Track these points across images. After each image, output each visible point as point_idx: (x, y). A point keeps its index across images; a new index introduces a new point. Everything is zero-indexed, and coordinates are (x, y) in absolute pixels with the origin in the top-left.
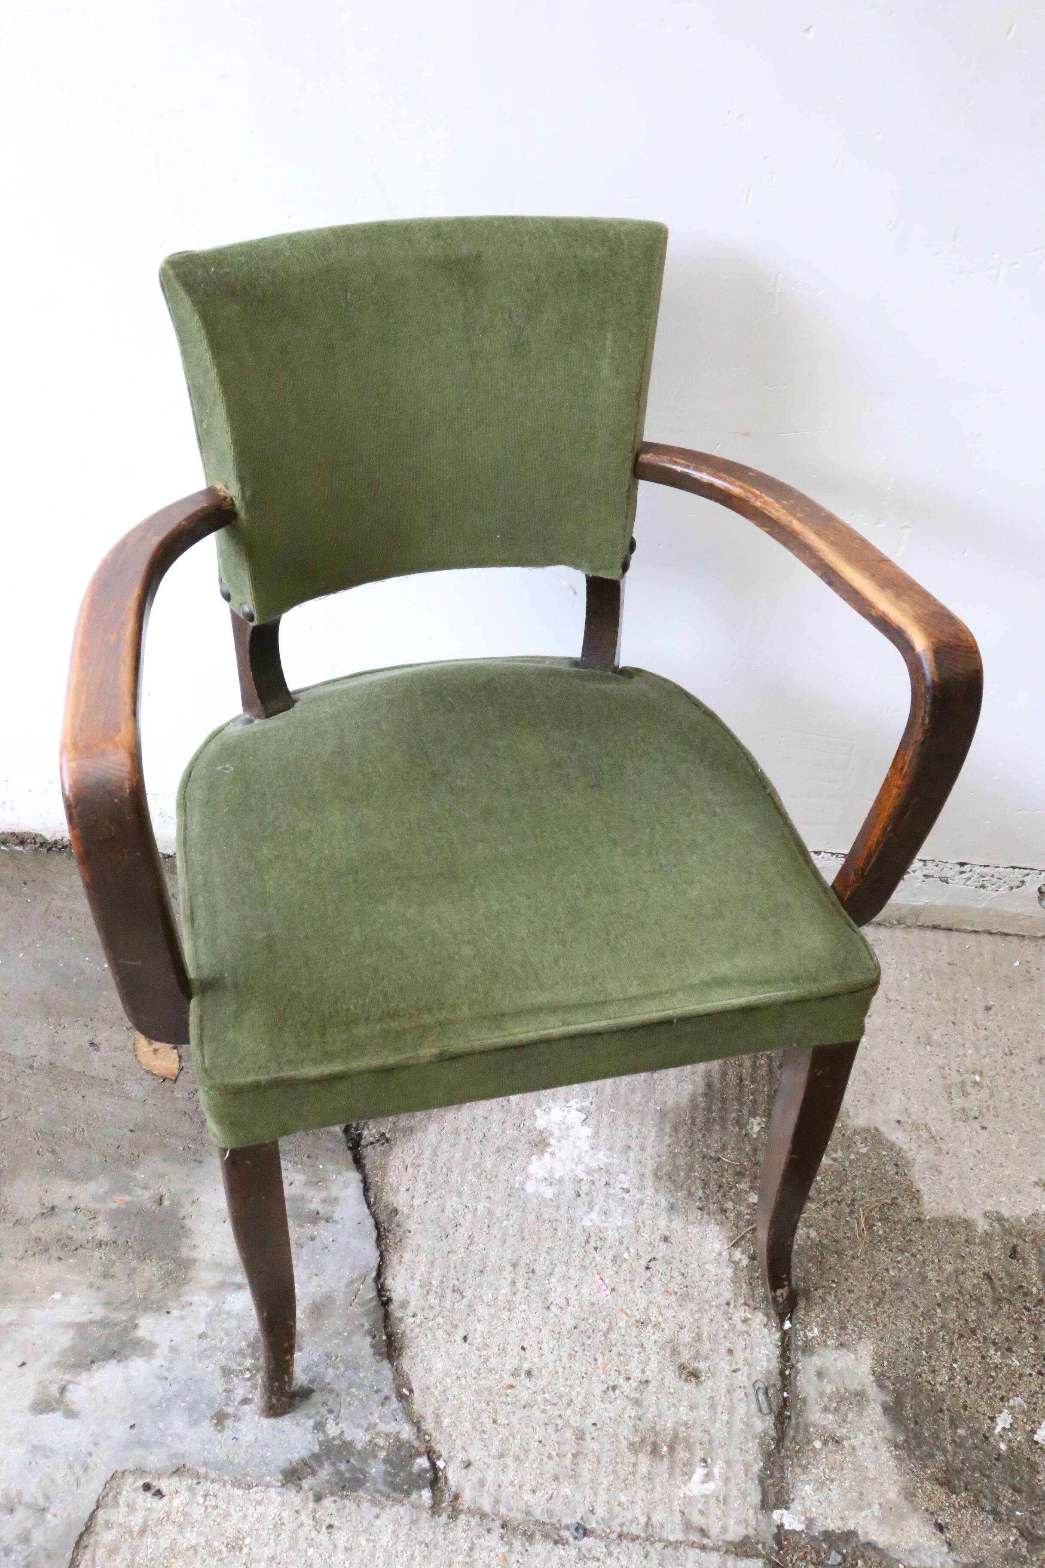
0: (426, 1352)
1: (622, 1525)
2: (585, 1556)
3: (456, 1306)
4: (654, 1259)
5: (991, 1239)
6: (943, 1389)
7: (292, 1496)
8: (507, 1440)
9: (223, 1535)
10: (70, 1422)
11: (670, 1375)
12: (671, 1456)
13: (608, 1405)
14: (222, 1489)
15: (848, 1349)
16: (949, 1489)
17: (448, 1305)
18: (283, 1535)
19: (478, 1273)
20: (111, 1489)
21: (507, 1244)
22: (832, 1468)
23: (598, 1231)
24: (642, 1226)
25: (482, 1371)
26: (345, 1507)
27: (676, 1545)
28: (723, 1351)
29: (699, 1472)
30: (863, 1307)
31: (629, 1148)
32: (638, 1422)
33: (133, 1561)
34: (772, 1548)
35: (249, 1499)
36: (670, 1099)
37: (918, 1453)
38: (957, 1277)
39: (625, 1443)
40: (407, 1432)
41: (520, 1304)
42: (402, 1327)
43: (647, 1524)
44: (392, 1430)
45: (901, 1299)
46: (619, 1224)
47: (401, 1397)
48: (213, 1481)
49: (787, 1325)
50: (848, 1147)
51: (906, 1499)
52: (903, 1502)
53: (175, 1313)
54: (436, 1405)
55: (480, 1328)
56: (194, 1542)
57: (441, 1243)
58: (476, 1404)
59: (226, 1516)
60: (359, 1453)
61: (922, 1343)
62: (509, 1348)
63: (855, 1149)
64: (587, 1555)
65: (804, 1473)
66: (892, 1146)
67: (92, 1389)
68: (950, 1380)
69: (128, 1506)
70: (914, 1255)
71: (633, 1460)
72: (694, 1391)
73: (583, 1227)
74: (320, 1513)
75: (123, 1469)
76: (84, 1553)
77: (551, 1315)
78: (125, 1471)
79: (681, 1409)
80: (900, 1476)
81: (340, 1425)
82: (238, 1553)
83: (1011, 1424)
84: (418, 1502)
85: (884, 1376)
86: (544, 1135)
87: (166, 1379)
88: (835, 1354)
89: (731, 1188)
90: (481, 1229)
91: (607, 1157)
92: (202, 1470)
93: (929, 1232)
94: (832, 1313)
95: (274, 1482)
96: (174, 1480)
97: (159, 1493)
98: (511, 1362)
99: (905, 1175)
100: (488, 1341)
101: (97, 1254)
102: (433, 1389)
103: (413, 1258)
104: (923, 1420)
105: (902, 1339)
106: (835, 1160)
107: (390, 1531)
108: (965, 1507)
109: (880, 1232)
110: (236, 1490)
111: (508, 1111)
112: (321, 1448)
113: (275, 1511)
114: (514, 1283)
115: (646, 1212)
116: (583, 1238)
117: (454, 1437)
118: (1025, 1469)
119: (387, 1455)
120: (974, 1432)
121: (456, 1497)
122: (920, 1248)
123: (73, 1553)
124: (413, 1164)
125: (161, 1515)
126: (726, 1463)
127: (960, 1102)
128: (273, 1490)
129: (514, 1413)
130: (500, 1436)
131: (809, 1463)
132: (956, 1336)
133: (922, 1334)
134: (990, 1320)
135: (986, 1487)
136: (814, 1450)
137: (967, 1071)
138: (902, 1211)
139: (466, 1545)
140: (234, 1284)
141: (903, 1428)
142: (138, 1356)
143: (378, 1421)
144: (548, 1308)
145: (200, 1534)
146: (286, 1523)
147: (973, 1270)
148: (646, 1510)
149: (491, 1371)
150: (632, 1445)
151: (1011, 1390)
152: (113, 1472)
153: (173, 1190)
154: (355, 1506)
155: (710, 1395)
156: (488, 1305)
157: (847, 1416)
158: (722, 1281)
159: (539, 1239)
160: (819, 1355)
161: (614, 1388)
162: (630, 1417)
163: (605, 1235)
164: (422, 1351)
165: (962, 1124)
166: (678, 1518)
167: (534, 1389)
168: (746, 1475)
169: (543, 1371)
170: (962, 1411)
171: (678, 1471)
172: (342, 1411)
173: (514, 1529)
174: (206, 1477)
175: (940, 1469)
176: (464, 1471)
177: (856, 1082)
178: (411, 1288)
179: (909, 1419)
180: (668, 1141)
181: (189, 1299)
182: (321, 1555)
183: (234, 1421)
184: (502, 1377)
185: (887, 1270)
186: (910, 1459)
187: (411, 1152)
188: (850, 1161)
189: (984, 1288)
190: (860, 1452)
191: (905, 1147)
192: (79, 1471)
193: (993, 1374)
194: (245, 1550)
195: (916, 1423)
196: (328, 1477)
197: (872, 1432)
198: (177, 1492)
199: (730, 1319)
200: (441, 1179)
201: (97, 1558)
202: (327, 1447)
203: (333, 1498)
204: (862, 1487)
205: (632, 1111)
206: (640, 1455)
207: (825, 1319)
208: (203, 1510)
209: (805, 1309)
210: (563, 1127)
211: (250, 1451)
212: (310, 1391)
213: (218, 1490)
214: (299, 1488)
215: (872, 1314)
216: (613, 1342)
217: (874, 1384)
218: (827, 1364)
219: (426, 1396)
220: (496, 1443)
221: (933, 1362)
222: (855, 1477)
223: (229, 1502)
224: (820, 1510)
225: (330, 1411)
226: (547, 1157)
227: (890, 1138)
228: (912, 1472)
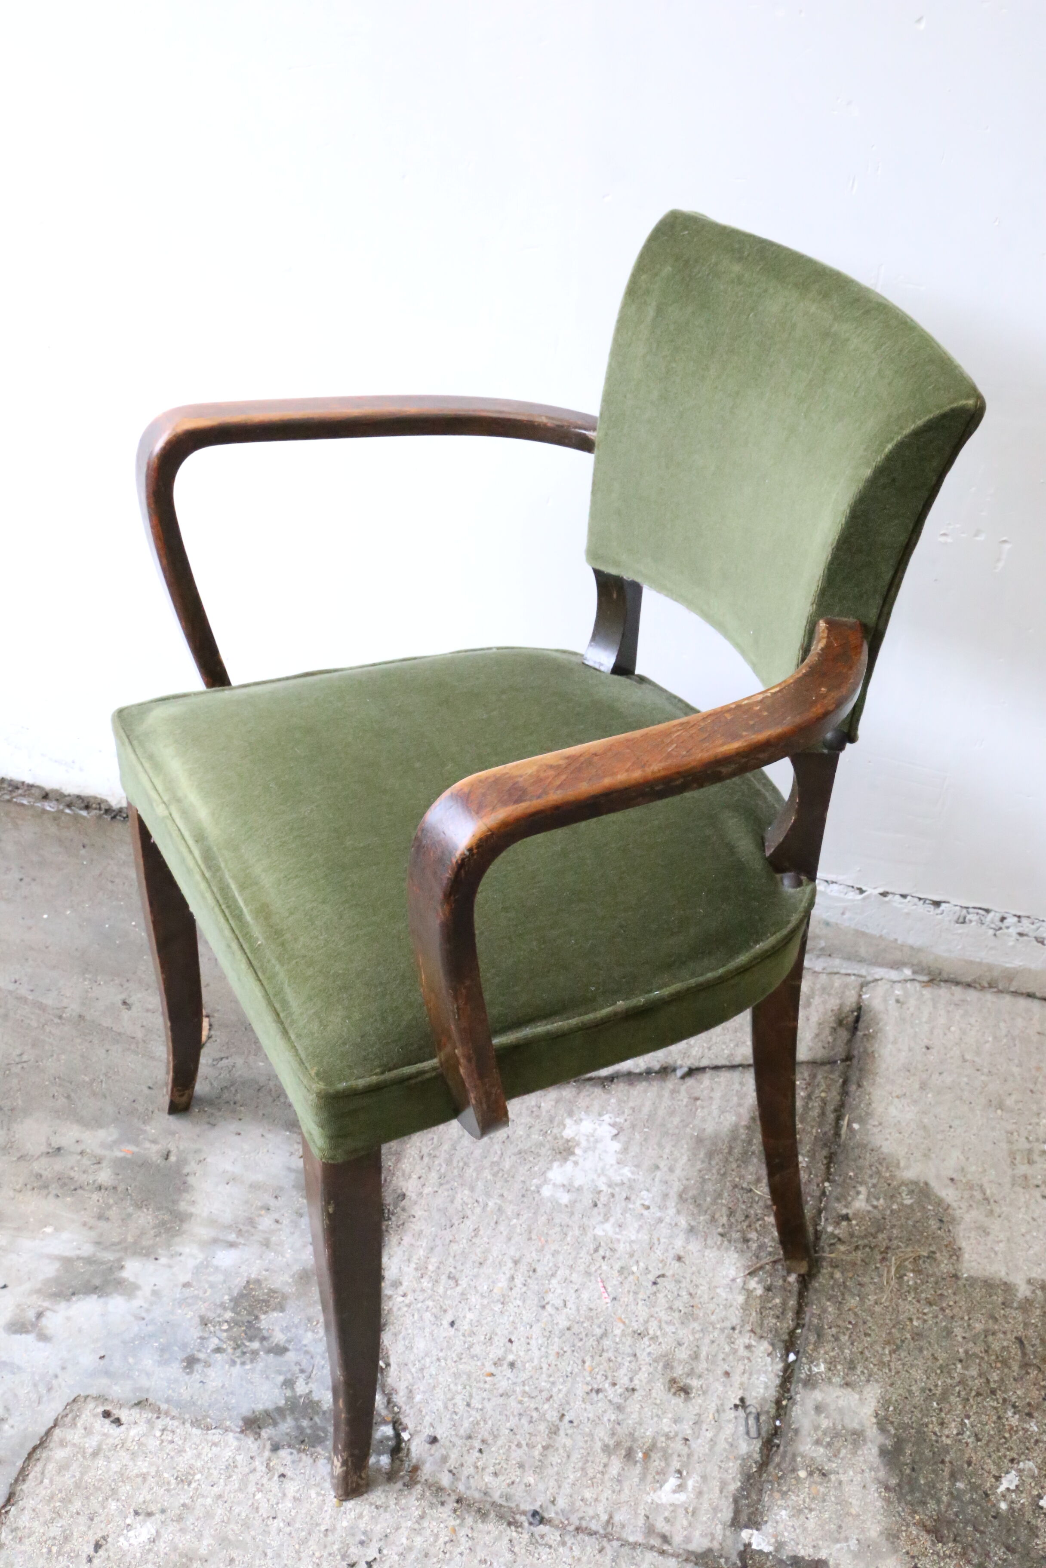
0: (410, 1331)
1: (581, 1519)
2: (537, 1542)
3: (449, 1292)
4: (663, 1276)
5: (1030, 1305)
6: (949, 1442)
7: (250, 1442)
8: (478, 1423)
9: (174, 1468)
10: (41, 1345)
11: (659, 1388)
12: (646, 1463)
13: (588, 1406)
14: (181, 1427)
15: (853, 1389)
16: (936, 1537)
17: (441, 1290)
18: (234, 1477)
19: (477, 1264)
20: (71, 1411)
21: (513, 1241)
22: (814, 1499)
23: (609, 1241)
24: (656, 1242)
25: (464, 1356)
26: (300, 1460)
27: (635, 1546)
28: (720, 1372)
29: (672, 1482)
30: (877, 1352)
31: (657, 1167)
32: (617, 1426)
33: (81, 1479)
34: (735, 1564)
35: (206, 1440)
36: (710, 1128)
37: (909, 1498)
38: (986, 1336)
39: (598, 1445)
41: (515, 1299)
42: (391, 1304)
43: (608, 1522)
45: (921, 1350)
46: (633, 1238)
48: (173, 1418)
49: (792, 1357)
50: (892, 1197)
51: (887, 1539)
52: (884, 1542)
53: (163, 1260)
54: (411, 1381)
55: (470, 1316)
56: (145, 1470)
57: (444, 1232)
58: (452, 1386)
59: (181, 1451)
60: (324, 1413)
61: (934, 1394)
62: (496, 1339)
63: (899, 1200)
64: (540, 1541)
65: (783, 1499)
66: (940, 1202)
67: (68, 1319)
68: (958, 1434)
69: (85, 1429)
70: (943, 1310)
71: (605, 1460)
72: (681, 1405)
73: (594, 1235)
74: (274, 1462)
75: (87, 1393)
76: (35, 1465)
77: (546, 1314)
78: (88, 1396)
79: (665, 1420)
80: (885, 1517)
81: (310, 1385)
82: (186, 1487)
83: (1017, 1486)
84: (375, 1467)
85: (887, 1420)
86: (570, 1144)
87: (143, 1319)
88: (839, 1392)
89: (758, 1220)
90: (489, 1224)
91: (633, 1173)
92: (164, 1407)
93: (964, 1290)
94: (843, 1352)
95: (233, 1427)
96: (135, 1412)
97: (118, 1422)
98: (496, 1352)
99: (949, 1231)
100: (475, 1329)
101: (95, 1196)
102: (410, 1365)
103: (413, 1241)
104: (921, 1469)
105: (914, 1388)
106: (875, 1207)
108: (950, 1557)
109: (911, 1283)
110: (194, 1429)
111: (538, 1117)
112: (286, 1403)
113: (230, 1454)
114: (512, 1278)
115: (664, 1231)
116: (592, 1247)
117: (423, 1413)
118: (1023, 1533)
120: (974, 1488)
121: (415, 1469)
122: (951, 1303)
123: (24, 1462)
124: (430, 1154)
125: (117, 1441)
126: (702, 1477)
127: (1023, 1169)
128: (231, 1435)
129: (489, 1400)
130: (471, 1419)
131: (789, 1490)
132: (973, 1393)
133: (936, 1386)
134: (1014, 1383)
135: (977, 1542)
136: (798, 1478)
137: (1037, 1140)
138: (938, 1265)
139: (416, 1513)
140: (227, 1242)
141: (897, 1472)
142: (121, 1294)
144: (543, 1307)
145: (151, 1464)
146: (239, 1466)
147: (1005, 1333)
148: (609, 1509)
149: (472, 1357)
150: (606, 1446)
151: (1023, 1453)
152: (76, 1395)
153: (181, 1148)
154: (311, 1461)
155: (698, 1411)
156: (482, 1296)
157: (839, 1453)
158: (731, 1306)
159: (547, 1241)
160: (821, 1390)
161: (598, 1391)
162: (609, 1420)
163: (615, 1246)
164: (406, 1329)
165: (1022, 1190)
166: (641, 1521)
167: (515, 1380)
168: (721, 1492)
169: (527, 1365)
170: (966, 1466)
171: (650, 1478)
172: (314, 1372)
173: (469, 1505)
174: (167, 1414)
175: (931, 1517)
176: (428, 1446)
177: (913, 1136)
178: (406, 1269)
179: (907, 1464)
180: (699, 1165)
181: (179, 1249)
182: (268, 1501)
183: (204, 1366)
184: (483, 1365)
185: (911, 1320)
186: (899, 1503)
187: (430, 1143)
188: (892, 1211)
189: (1013, 1351)
190: (846, 1488)
191: (955, 1205)
192: (43, 1390)
193: (1007, 1435)
194: (194, 1485)
195: (913, 1470)
196: (289, 1430)
197: (863, 1471)
198: (136, 1423)
199: (733, 1343)
200: (456, 1172)
201: (46, 1471)
202: (292, 1403)
203: (290, 1450)
204: (842, 1521)
205: (667, 1133)
206: (612, 1457)
207: (834, 1357)
208: (158, 1442)
209: (814, 1344)
210: (592, 1139)
211: (215, 1396)
212: (286, 1350)
213: (177, 1427)
214: (258, 1436)
215: (886, 1359)
216: (605, 1348)
217: (875, 1426)
218: (828, 1400)
219: (402, 1372)
220: (466, 1424)
221: (943, 1415)
222: (837, 1510)
223: (185, 1439)
224: (793, 1536)
225: (302, 1371)
226: (569, 1165)
227: (939, 1194)
228: (900, 1515)
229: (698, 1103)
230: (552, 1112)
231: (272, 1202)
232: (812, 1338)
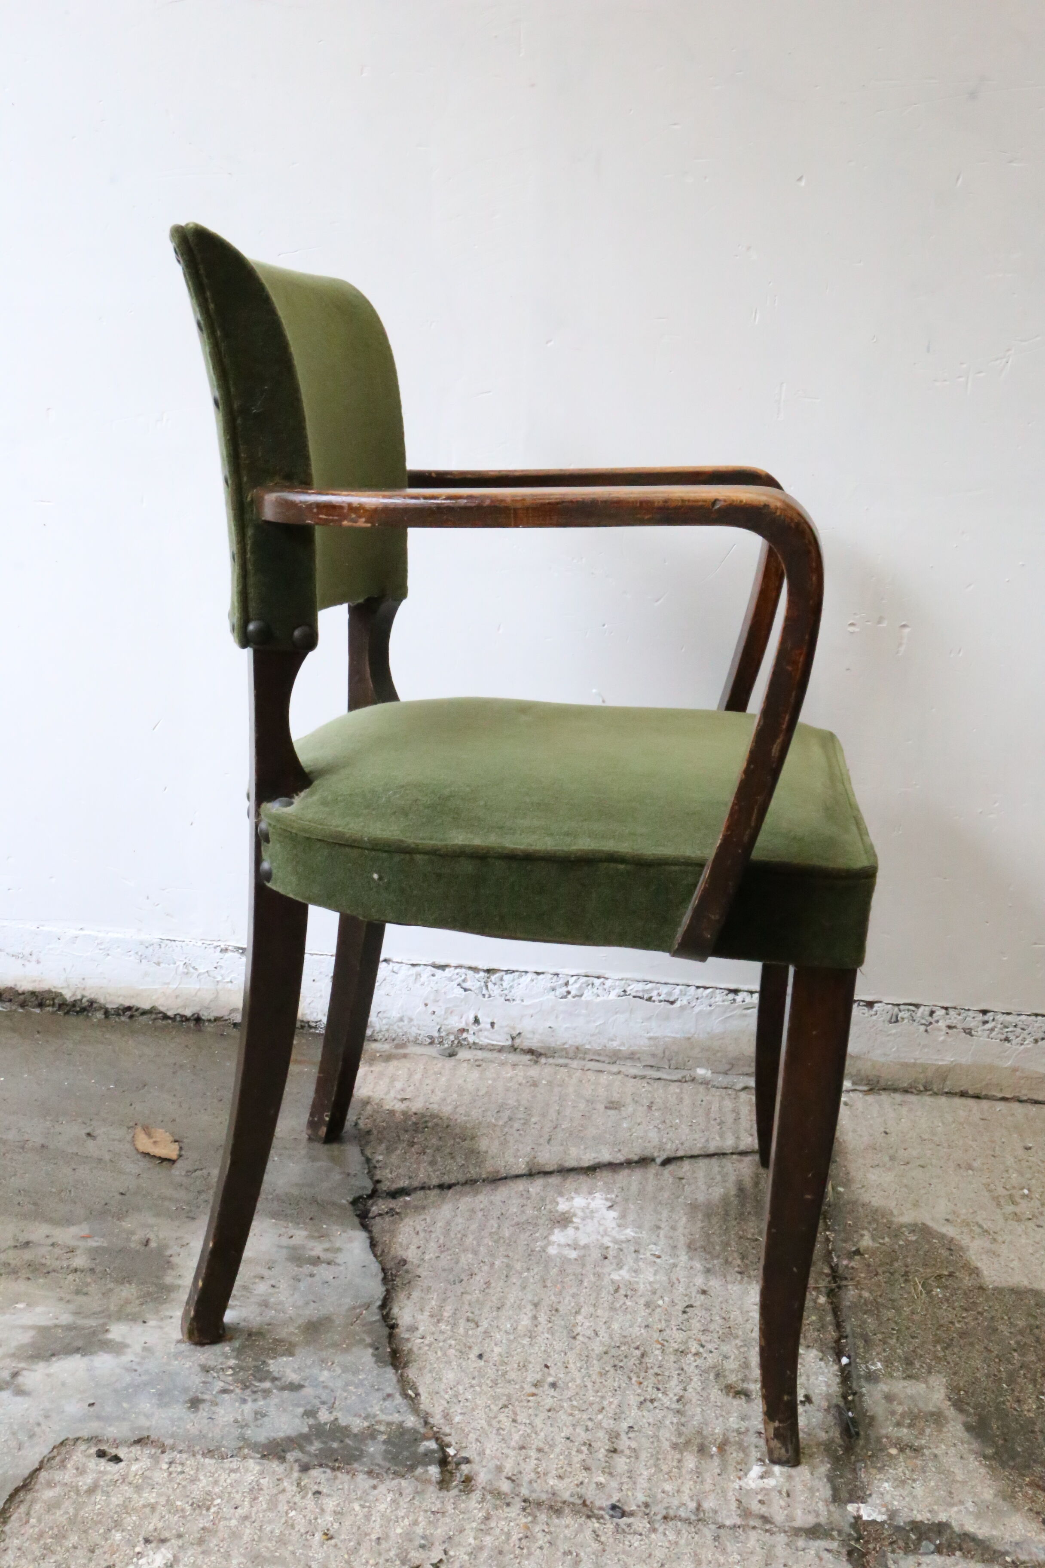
0: (435, 1365)
1: (667, 1508)
2: (624, 1531)
3: (470, 1332)
6: (1032, 1415)
7: (275, 1466)
8: (529, 1436)
9: (188, 1496)
10: (19, 1399)
11: (715, 1394)
12: (723, 1456)
13: (645, 1413)
14: (191, 1458)
15: (917, 1380)
17: (461, 1330)
18: (261, 1499)
19: (495, 1309)
20: (59, 1454)
21: (528, 1289)
22: (913, 1471)
23: (628, 1283)
24: (676, 1281)
25: (499, 1381)
26: (336, 1477)
27: (734, 1527)
29: (757, 1469)
30: (930, 1349)
31: (659, 1228)
32: (682, 1428)
33: (76, 1515)
34: (850, 1535)
35: (222, 1468)
36: (701, 1198)
37: (1012, 1463)
38: (1031, 1330)
39: (666, 1445)
40: (411, 1421)
41: (543, 1333)
42: (409, 1345)
43: (697, 1509)
44: (395, 1420)
45: (972, 1344)
46: (651, 1279)
47: (406, 1396)
48: (181, 1452)
49: (845, 1360)
50: (896, 1236)
51: (1004, 1499)
52: (1001, 1502)
53: (152, 1323)
54: (446, 1406)
55: (497, 1350)
56: (153, 1501)
57: (454, 1286)
59: (194, 1480)
60: (355, 1435)
61: (1001, 1378)
62: (531, 1366)
63: (903, 1238)
64: (627, 1530)
65: (880, 1473)
66: (943, 1236)
67: (48, 1375)
68: (1038, 1408)
69: (77, 1469)
70: (980, 1313)
71: (678, 1456)
72: (745, 1405)
73: (612, 1280)
74: (306, 1481)
75: (77, 1435)
76: (18, 1507)
77: (578, 1342)
78: (78, 1439)
79: (731, 1419)
80: (994, 1481)
81: (334, 1414)
82: (204, 1512)
84: (424, 1477)
85: (962, 1402)
86: (566, 1215)
87: (136, 1371)
88: (904, 1383)
90: (499, 1278)
91: (636, 1233)
92: (169, 1442)
93: (994, 1297)
94: (895, 1353)
95: (253, 1454)
96: (136, 1450)
97: (117, 1459)
98: (532, 1376)
99: (961, 1256)
100: (506, 1360)
101: (71, 1277)
102: (442, 1393)
103: (423, 1295)
104: (1013, 1439)
105: (978, 1375)
106: (884, 1244)
107: (389, 1499)
109: (940, 1296)
110: (207, 1460)
111: (528, 1198)
112: (310, 1430)
113: (253, 1478)
114: (535, 1318)
115: (680, 1273)
116: (611, 1289)
117: (466, 1431)
119: (389, 1438)
121: (469, 1479)
122: (986, 1308)
123: (5, 1503)
124: (425, 1230)
125: (116, 1477)
127: (1010, 1208)
128: (251, 1461)
129: (536, 1415)
130: (521, 1433)
131: (884, 1466)
133: (1000, 1371)
136: (890, 1456)
137: (1014, 1188)
138: (961, 1281)
139: (480, 1515)
141: (990, 1443)
142: (106, 1352)
143: (378, 1413)
144: (574, 1338)
145: (159, 1495)
146: (265, 1488)
148: (695, 1498)
149: (509, 1382)
150: (675, 1446)
152: (64, 1438)
154: (348, 1477)
156: (507, 1332)
157: (924, 1431)
159: (563, 1287)
160: (885, 1383)
161: (652, 1401)
162: (672, 1423)
163: (635, 1286)
164: (431, 1364)
165: (1016, 1223)
166: (734, 1505)
167: (560, 1397)
168: (812, 1474)
169: (570, 1385)
171: (731, 1468)
172: (337, 1403)
173: (538, 1504)
174: (173, 1448)
177: (898, 1192)
178: (419, 1317)
180: (699, 1224)
181: (169, 1313)
182: (305, 1516)
183: (211, 1405)
184: (522, 1388)
185: (952, 1323)
186: (1003, 1468)
187: (423, 1222)
188: (899, 1246)
190: (944, 1460)
191: (958, 1237)
192: (23, 1437)
194: (213, 1510)
195: (1005, 1440)
196: (317, 1452)
197: (955, 1444)
198: (137, 1459)
200: (455, 1241)
201: (32, 1512)
202: (317, 1429)
203: (322, 1470)
204: (951, 1488)
205: (660, 1203)
206: (685, 1454)
207: (888, 1356)
208: (166, 1474)
209: (864, 1347)
210: (587, 1211)
211: (227, 1429)
212: (300, 1387)
213: (187, 1459)
214: (282, 1459)
215: (941, 1354)
216: (649, 1365)
217: (952, 1408)
218: (896, 1390)
219: (435, 1399)
220: (516, 1437)
221: (1016, 1394)
222: (942, 1480)
223: (197, 1470)
224: (903, 1503)
225: (323, 1403)
226: (570, 1231)
227: (939, 1230)
228: (1009, 1479)
229: (684, 1181)
230: (542, 1194)
231: (266, 1273)
232: (861, 1343)
